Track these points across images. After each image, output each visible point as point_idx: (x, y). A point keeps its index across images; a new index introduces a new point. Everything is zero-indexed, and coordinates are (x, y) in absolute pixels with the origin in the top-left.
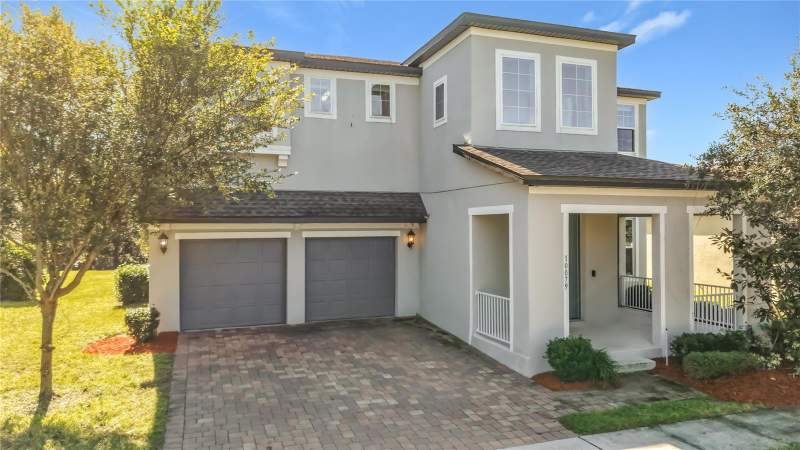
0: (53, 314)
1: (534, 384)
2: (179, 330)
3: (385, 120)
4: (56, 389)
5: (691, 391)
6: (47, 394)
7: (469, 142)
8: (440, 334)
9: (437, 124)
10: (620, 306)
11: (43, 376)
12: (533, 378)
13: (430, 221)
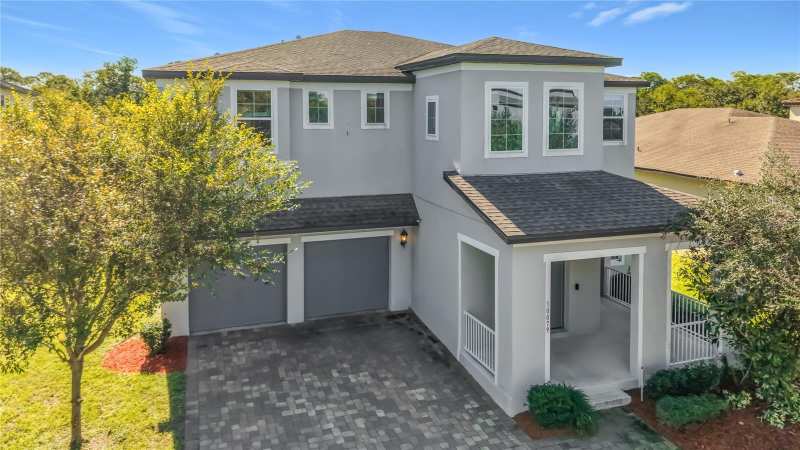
0: (80, 371)
1: (516, 427)
2: (188, 334)
3: (379, 126)
4: (84, 436)
5: (661, 441)
6: (78, 442)
7: (459, 171)
8: (430, 342)
9: (429, 137)
10: (602, 294)
11: (74, 427)
12: (516, 418)
13: (423, 226)
